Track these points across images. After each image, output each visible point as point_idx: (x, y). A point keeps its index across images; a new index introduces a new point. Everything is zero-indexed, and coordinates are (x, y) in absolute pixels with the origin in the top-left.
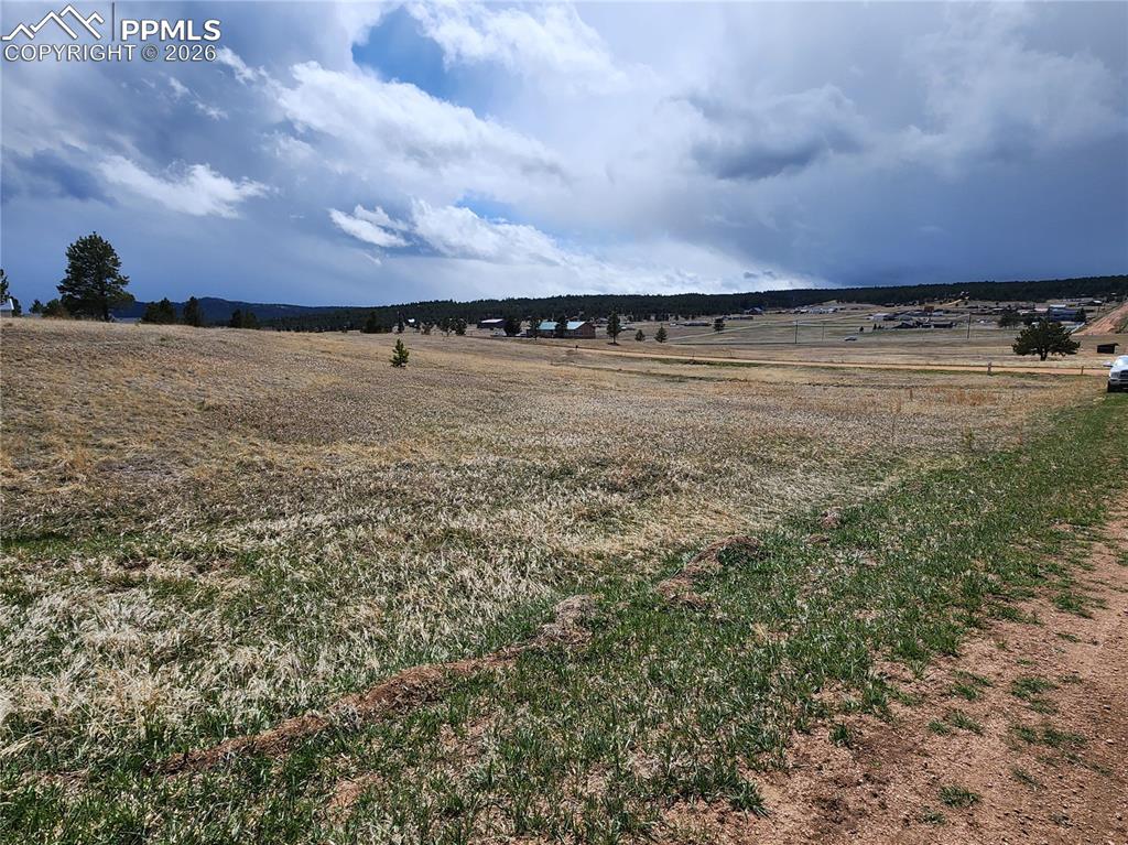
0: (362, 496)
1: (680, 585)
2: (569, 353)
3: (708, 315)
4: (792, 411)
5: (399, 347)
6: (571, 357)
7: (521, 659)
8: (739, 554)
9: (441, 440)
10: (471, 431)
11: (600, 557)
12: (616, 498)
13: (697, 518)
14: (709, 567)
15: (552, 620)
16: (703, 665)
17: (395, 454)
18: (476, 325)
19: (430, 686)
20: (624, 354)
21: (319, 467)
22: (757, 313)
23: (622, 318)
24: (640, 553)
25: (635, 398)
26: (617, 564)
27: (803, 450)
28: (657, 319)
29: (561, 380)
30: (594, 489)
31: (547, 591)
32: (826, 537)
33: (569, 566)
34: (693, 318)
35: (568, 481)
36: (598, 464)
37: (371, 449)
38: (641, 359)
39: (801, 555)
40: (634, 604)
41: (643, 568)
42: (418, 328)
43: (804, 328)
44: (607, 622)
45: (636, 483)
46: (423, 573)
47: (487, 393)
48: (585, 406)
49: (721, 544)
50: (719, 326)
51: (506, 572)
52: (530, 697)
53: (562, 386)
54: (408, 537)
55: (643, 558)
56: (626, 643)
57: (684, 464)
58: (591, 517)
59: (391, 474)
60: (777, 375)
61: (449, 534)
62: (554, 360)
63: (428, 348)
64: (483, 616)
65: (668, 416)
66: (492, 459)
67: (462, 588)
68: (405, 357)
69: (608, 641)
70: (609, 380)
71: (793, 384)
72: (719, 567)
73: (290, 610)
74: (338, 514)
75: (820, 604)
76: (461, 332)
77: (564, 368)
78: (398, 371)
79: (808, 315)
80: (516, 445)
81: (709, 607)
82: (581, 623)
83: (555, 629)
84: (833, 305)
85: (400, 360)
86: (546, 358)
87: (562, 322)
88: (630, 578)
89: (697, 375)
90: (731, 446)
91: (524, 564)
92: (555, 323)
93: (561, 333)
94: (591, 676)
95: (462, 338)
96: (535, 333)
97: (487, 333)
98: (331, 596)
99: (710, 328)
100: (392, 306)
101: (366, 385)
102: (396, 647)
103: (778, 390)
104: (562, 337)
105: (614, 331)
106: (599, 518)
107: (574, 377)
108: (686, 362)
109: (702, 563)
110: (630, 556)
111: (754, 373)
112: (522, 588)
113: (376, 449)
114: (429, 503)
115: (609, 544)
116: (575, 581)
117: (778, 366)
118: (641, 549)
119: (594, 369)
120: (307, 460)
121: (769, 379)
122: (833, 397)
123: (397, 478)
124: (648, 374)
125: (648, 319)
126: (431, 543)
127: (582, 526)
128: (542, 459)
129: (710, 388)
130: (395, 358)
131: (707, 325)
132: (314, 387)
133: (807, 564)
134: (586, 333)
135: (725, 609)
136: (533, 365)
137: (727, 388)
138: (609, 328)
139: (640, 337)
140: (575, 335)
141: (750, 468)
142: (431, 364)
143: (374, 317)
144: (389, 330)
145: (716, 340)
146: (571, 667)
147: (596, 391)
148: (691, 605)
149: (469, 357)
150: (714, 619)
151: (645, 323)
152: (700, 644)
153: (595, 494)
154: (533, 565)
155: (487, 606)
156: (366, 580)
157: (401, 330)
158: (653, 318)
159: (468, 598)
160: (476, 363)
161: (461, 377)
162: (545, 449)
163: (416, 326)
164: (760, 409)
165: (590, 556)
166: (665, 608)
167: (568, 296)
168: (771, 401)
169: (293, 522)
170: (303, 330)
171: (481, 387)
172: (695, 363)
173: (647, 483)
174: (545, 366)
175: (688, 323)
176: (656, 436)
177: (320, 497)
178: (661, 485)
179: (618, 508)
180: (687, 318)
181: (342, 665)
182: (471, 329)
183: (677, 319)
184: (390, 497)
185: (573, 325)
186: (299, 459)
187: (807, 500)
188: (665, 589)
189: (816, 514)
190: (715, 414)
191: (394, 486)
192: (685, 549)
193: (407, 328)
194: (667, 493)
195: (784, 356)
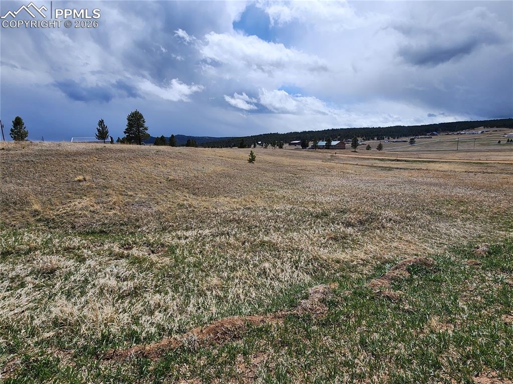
0: (227, 222)
1: (383, 283)
2: (332, 156)
3: (406, 136)
4: (455, 186)
5: (252, 154)
6: (332, 158)
7: (288, 319)
8: (419, 268)
9: (266, 196)
10: (280, 193)
11: (338, 262)
12: (350, 230)
13: (395, 244)
14: (401, 274)
15: (306, 298)
17: (244, 203)
18: (288, 144)
19: (236, 329)
20: (359, 156)
21: (210, 207)
22: (434, 135)
23: (359, 139)
24: (361, 262)
25: (364, 178)
26: (348, 267)
27: (462, 208)
28: (378, 139)
29: (327, 169)
30: (338, 224)
31: (308, 278)
32: (479, 262)
33: (321, 265)
34: (398, 138)
35: (325, 220)
36: (342, 212)
37: (234, 200)
38: (368, 159)
39: (462, 272)
40: (355, 293)
41: (362, 271)
42: (262, 145)
43: (462, 142)
44: (338, 302)
45: (361, 223)
46: (247, 263)
47: (290, 175)
48: (338, 182)
49: (410, 261)
50: (412, 142)
51: (287, 266)
53: (327, 172)
54: (244, 243)
55: (363, 265)
56: (348, 317)
57: (389, 213)
58: (335, 239)
59: (241, 212)
60: (446, 167)
61: (263, 244)
62: (324, 160)
63: (263, 154)
64: (273, 289)
65: (382, 188)
66: (289, 206)
67: (264, 272)
68: (254, 158)
69: (337, 315)
70: (351, 169)
71: (455, 172)
72: (408, 275)
73: (184, 276)
74: (214, 230)
75: (476, 307)
76: (281, 147)
77: (329, 163)
78: (251, 165)
79: (466, 135)
80: (301, 200)
81: (401, 300)
82: (323, 302)
83: (306, 303)
84: (479, 130)
85: (252, 160)
86: (320, 159)
87: (329, 141)
88: (354, 276)
89: (399, 167)
90: (418, 204)
91: (297, 263)
92: (326, 142)
93: (328, 147)
95: (281, 150)
96: (315, 147)
97: (293, 147)
98: (203, 271)
99: (407, 143)
100: (252, 136)
101: (236, 171)
102: (227, 302)
103: (446, 175)
104: (329, 149)
105: (355, 145)
106: (340, 240)
107: (333, 168)
108: (393, 160)
109: (397, 272)
110: (355, 263)
111: (432, 166)
112: (295, 275)
113: (236, 200)
114: (256, 227)
115: (344, 255)
116: (323, 274)
117: (446, 162)
118: (362, 260)
119: (344, 164)
120: (206, 204)
121: (441, 169)
122: (479, 179)
123: (243, 214)
124: (372, 166)
125: (373, 139)
126: (254, 249)
127: (331, 244)
128: (313, 208)
129: (406, 174)
130: (250, 159)
131: (405, 141)
132: (214, 172)
133: (466, 278)
134: (341, 147)
135: (411, 303)
136: (314, 162)
137: (415, 173)
138: (352, 144)
139: (369, 148)
140: (335, 147)
141: (429, 217)
142: (266, 162)
143: (243, 141)
144: (249, 147)
145: (410, 149)
146: (315, 328)
147: (344, 174)
148: (389, 298)
149: (284, 158)
151: (371, 141)
153: (339, 227)
154: (302, 263)
155: (276, 284)
156: (220, 264)
157: (254, 147)
158: (376, 138)
159: (267, 278)
160: (286, 161)
161: (278, 167)
162: (315, 203)
163: (261, 145)
164: (435, 185)
165: (333, 261)
166: (373, 298)
167: (333, 129)
168: (442, 180)
169: (195, 233)
171: (288, 172)
172: (398, 161)
173: (368, 222)
174: (320, 162)
175: (395, 140)
176: (374, 198)
177: (209, 221)
178: (374, 224)
179: (351, 235)
180: (394, 138)
181: (199, 308)
182: (286, 146)
183: (389, 139)
184: (238, 223)
185: (334, 143)
186: (203, 203)
187: (464, 237)
188: (374, 285)
189: (471, 247)
190: (408, 187)
191: (241, 218)
192: (387, 262)
193: (257, 146)
194: (379, 228)
195: (450, 157)
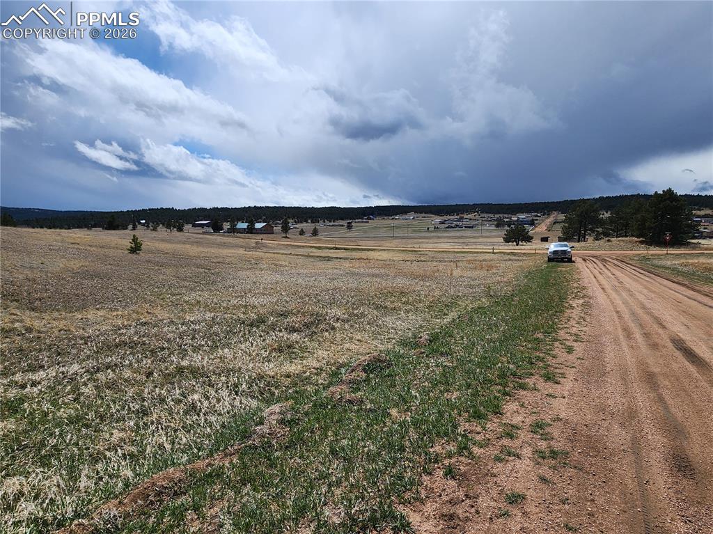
0: (110, 348)
1: (342, 389)
2: (257, 243)
3: (343, 219)
4: (395, 277)
5: (135, 240)
6: (258, 246)
7: (242, 453)
8: (375, 366)
9: (170, 304)
10: (192, 297)
11: (288, 376)
12: (295, 336)
13: (347, 346)
14: (358, 376)
15: (261, 423)
16: (363, 440)
17: (134, 316)
18: (191, 226)
19: (176, 484)
20: (292, 243)
21: (72, 329)
22: (371, 219)
23: (290, 221)
24: (315, 371)
25: (301, 271)
26: (300, 379)
27: (404, 299)
28: (312, 222)
29: (253, 261)
30: (280, 331)
31: (254, 403)
32: (423, 351)
33: (268, 384)
34: (334, 221)
35: (263, 327)
36: (282, 315)
37: (115, 313)
38: (303, 246)
39: (411, 363)
40: (315, 405)
41: (317, 381)
42: (148, 226)
43: (398, 228)
44: (298, 419)
45: (307, 326)
46: (162, 400)
47: (202, 270)
48: (270, 277)
49: (365, 361)
50: (349, 226)
51: (224, 393)
52: (251, 480)
53: (253, 265)
54: (149, 374)
55: (317, 374)
56: (312, 432)
57: (338, 312)
58: (280, 350)
59: (132, 330)
60: (384, 255)
61: (180, 370)
62: (248, 248)
63: (156, 240)
64: (210, 426)
65: (324, 282)
66: (209, 315)
67: (193, 408)
68: (140, 247)
69: (301, 432)
70: (284, 261)
71: (393, 260)
72: (364, 375)
73: (53, 441)
74: (91, 363)
75: (425, 392)
76: (180, 229)
77: (254, 253)
78: (134, 256)
79: (399, 220)
80: (225, 305)
81: (362, 401)
82: (281, 423)
83: (264, 429)
84: (411, 215)
85: (136, 248)
86: (242, 247)
87: (252, 223)
88: (309, 388)
89: (338, 256)
90: (362, 299)
91: (237, 387)
92: (247, 224)
93: (251, 230)
94: (291, 458)
95: (182, 233)
96: (233, 230)
97: (200, 230)
98: (87, 426)
99: (344, 227)
100: (128, 211)
101: (109, 267)
102: (145, 459)
103: (386, 264)
104: (252, 233)
105: (286, 229)
106: (286, 350)
107: (261, 259)
108: (331, 248)
109: (354, 374)
110: (308, 374)
111: (371, 254)
112: (237, 403)
113: (120, 313)
114: (163, 349)
115: (294, 367)
116: (273, 394)
117: (384, 250)
118: (315, 368)
119: (274, 253)
120: (62, 324)
121: (380, 258)
122: (415, 267)
123: (136, 333)
124: (308, 256)
125: (307, 222)
126: (168, 378)
127: (274, 357)
128: (244, 313)
129: (347, 264)
130: (132, 247)
131: (342, 226)
132: (66, 270)
133: (415, 368)
134: (267, 231)
135: (372, 402)
136: (233, 251)
137: (357, 264)
138: (282, 227)
139: (302, 233)
140: (260, 231)
141: (375, 312)
142: (159, 251)
143: (113, 219)
144: (125, 228)
145: (348, 235)
146: (277, 454)
147: (276, 267)
148: (350, 402)
149: (188, 246)
150: (366, 409)
151: (305, 224)
152: (359, 427)
153: (281, 334)
154: (244, 386)
155: (213, 418)
156: (118, 411)
157: (134, 228)
158: (309, 221)
159: (199, 415)
160: (193, 250)
161: (180, 260)
162: (246, 307)
163: (146, 225)
164: (377, 276)
165: (282, 376)
166: (335, 406)
167: (255, 207)
168: (382, 271)
169: (52, 373)
170: (55, 227)
171: (198, 266)
172: (337, 249)
173: (314, 325)
174: (241, 251)
175: (331, 224)
176: (317, 295)
177: (74, 351)
178: (323, 326)
179: (297, 342)
180: (330, 222)
181: (101, 478)
182: (188, 227)
183: (324, 222)
184: (132, 347)
185: (259, 225)
186: (55, 323)
187: (409, 329)
188: (333, 393)
189: (415, 338)
190: (351, 280)
191: (135, 339)
192: (342, 366)
193: (139, 226)
194: (327, 331)
195: (387, 244)
